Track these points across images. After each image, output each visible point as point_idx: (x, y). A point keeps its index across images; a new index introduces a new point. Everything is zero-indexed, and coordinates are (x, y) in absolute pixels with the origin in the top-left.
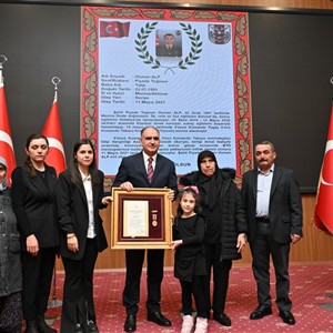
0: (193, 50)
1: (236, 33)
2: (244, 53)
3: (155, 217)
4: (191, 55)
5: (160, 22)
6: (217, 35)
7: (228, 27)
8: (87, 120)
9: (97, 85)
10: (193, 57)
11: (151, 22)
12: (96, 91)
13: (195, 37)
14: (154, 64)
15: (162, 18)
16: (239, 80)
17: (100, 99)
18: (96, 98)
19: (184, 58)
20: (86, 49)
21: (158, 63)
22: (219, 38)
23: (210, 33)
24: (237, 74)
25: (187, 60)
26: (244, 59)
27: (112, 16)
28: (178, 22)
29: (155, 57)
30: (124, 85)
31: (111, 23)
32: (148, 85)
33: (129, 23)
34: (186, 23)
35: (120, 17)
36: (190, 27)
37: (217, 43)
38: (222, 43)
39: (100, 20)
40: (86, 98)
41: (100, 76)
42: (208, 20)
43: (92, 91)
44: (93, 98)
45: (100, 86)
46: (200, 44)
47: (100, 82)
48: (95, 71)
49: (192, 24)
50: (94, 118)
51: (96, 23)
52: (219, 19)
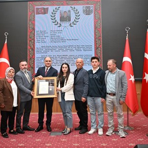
0: (76, 18)
1: (95, 10)
2: (99, 19)
4: (75, 20)
5: (61, 7)
6: (87, 11)
7: (92, 7)
8: (30, 50)
9: (34, 35)
11: (57, 7)
12: (34, 38)
13: (77, 12)
15: (62, 5)
16: (97, 31)
17: (36, 41)
18: (34, 41)
20: (30, 20)
21: (60, 24)
22: (87, 12)
23: (84, 10)
24: (95, 28)
25: (73, 22)
26: (99, 22)
27: (41, 5)
28: (69, 6)
29: (59, 22)
30: (46, 35)
33: (48, 8)
34: (73, 6)
36: (75, 8)
37: (86, 14)
38: (89, 14)
39: (36, 7)
40: (30, 41)
42: (83, 4)
44: (33, 41)
45: (36, 36)
47: (36, 34)
48: (34, 29)
49: (75, 6)
50: (33, 49)
52: (88, 4)
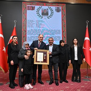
0: (51, 14)
1: (62, 9)
2: (65, 15)
3: (45, 57)
4: (51, 15)
5: (43, 6)
6: (57, 10)
7: (60, 8)
8: (24, 32)
9: (26, 23)
10: (51, 16)
11: (40, 6)
13: (52, 10)
14: (41, 17)
15: (43, 5)
16: (63, 22)
17: (27, 26)
18: (26, 26)
19: (49, 16)
20: (24, 13)
21: (42, 17)
22: (58, 10)
23: (56, 9)
24: (62, 20)
25: (50, 16)
26: (64, 16)
27: (30, 5)
28: (47, 6)
29: (41, 15)
30: (33, 23)
31: (30, 6)
32: (40, 23)
33: (35, 7)
34: (50, 7)
35: (33, 5)
36: (50, 8)
37: (57, 12)
38: (59, 12)
39: (27, 6)
40: (23, 26)
41: (27, 20)
42: (55, 6)
43: (25, 24)
44: (25, 26)
45: (27, 23)
46: (53, 12)
47: (27, 22)
48: (26, 19)
50: (26, 31)
51: (26, 6)
52: (58, 6)
